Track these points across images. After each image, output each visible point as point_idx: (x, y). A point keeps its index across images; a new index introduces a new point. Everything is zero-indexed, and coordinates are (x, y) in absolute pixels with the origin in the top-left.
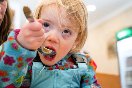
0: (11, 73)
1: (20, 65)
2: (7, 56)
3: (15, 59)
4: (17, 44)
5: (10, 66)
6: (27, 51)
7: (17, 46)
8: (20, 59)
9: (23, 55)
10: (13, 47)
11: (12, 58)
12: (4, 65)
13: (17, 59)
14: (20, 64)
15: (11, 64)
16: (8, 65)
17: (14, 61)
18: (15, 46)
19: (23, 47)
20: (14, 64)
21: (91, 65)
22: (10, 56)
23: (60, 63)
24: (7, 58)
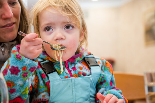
0: (17, 83)
1: (25, 75)
2: (13, 67)
3: (20, 68)
5: (16, 76)
6: (29, 60)
8: (24, 68)
10: (17, 57)
11: (17, 67)
12: (11, 75)
13: (22, 68)
14: (25, 73)
15: (17, 74)
16: (14, 75)
17: (19, 71)
19: (26, 57)
20: (19, 74)
21: (107, 66)
22: (16, 66)
23: (73, 66)
24: (13, 68)
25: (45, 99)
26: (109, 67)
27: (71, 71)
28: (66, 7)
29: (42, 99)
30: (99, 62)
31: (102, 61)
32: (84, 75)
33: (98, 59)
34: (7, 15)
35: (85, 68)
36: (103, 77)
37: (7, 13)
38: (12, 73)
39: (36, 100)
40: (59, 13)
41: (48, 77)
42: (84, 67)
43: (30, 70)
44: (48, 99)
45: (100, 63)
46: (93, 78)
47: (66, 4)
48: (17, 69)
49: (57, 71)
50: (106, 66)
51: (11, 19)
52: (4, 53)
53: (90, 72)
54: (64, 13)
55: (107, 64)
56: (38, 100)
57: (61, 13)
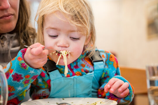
0: (17, 88)
3: (23, 76)
4: (26, 64)
5: (18, 82)
7: (26, 66)
9: (30, 74)
10: (22, 66)
11: (21, 75)
12: (13, 81)
13: (25, 76)
14: (27, 80)
15: (19, 81)
16: (16, 82)
17: (22, 78)
18: (24, 65)
20: (21, 81)
21: (112, 60)
22: (19, 74)
23: (75, 65)
24: (16, 75)
25: (45, 94)
26: (113, 61)
27: (73, 69)
28: (76, 15)
29: (41, 94)
30: (103, 55)
31: (106, 54)
32: (87, 72)
33: (102, 52)
34: (4, 6)
35: (88, 65)
36: (106, 73)
37: (4, 3)
38: (14, 80)
39: (36, 95)
40: (67, 21)
41: (49, 75)
42: (86, 64)
43: (32, 78)
44: (48, 95)
45: (104, 57)
46: (95, 74)
47: (76, 12)
48: (20, 76)
49: (58, 69)
50: (110, 59)
51: (8, 10)
52: (3, 45)
53: (93, 69)
54: (72, 22)
55: (111, 57)
56: (38, 95)
57: (70, 22)
